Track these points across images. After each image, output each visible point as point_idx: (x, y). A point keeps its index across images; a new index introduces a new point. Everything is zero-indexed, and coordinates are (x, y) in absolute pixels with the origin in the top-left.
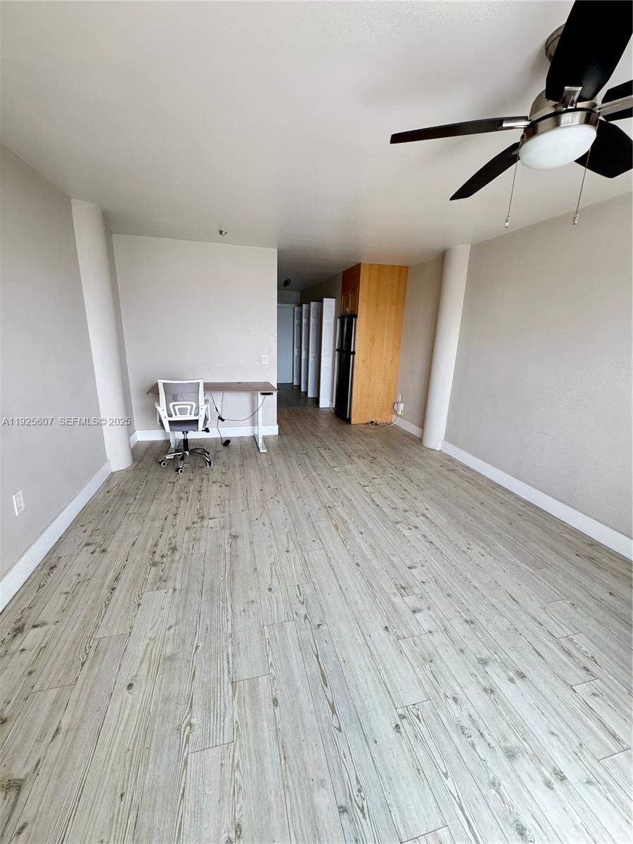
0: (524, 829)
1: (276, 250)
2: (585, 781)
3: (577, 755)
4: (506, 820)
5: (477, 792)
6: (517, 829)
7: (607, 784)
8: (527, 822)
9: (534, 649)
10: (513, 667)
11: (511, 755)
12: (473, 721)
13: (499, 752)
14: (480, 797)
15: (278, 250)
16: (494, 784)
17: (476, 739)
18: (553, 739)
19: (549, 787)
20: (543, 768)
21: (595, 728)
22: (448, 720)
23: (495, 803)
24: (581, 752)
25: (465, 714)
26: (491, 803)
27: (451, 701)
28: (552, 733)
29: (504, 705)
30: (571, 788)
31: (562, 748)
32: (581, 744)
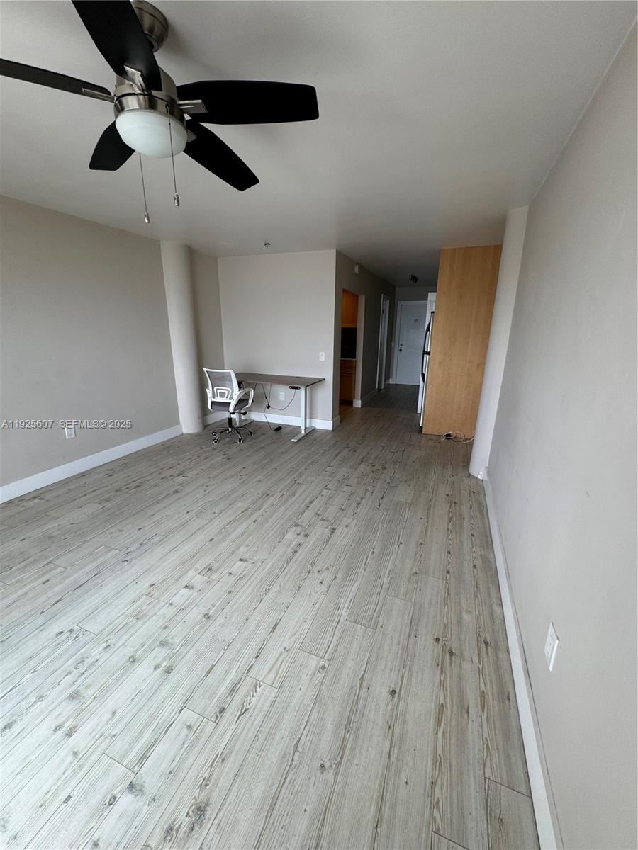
0: (10, 728)
1: (335, 251)
2: (75, 750)
3: (101, 736)
4: (13, 715)
5: (29, 692)
6: (9, 724)
7: (81, 767)
8: (17, 728)
9: (213, 666)
10: (174, 662)
11: (74, 696)
12: (93, 664)
13: (73, 688)
14: (25, 694)
15: (337, 251)
16: (40, 698)
17: (76, 673)
18: (109, 715)
19: (56, 729)
20: (72, 719)
21: (142, 741)
22: (84, 652)
23: (24, 705)
24: (106, 738)
25: (97, 657)
26: (24, 702)
27: (105, 645)
28: (114, 713)
29: (123, 674)
30: (62, 743)
31: (102, 724)
32: (115, 735)
